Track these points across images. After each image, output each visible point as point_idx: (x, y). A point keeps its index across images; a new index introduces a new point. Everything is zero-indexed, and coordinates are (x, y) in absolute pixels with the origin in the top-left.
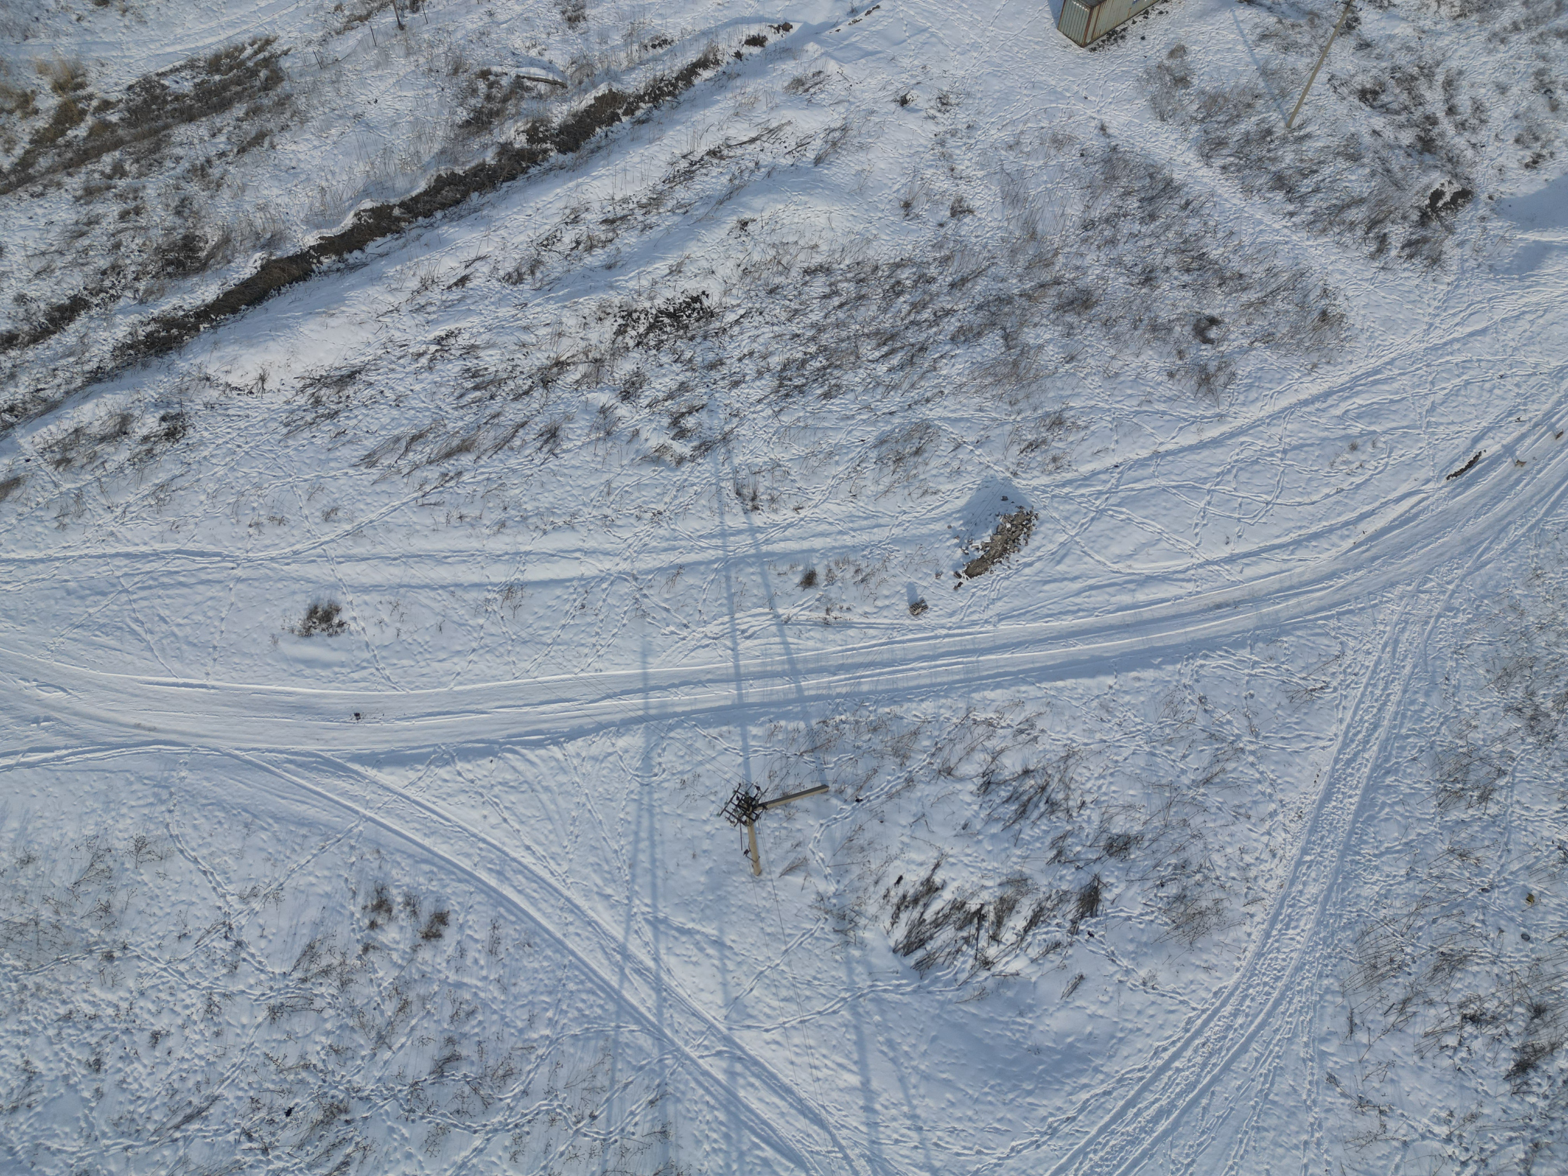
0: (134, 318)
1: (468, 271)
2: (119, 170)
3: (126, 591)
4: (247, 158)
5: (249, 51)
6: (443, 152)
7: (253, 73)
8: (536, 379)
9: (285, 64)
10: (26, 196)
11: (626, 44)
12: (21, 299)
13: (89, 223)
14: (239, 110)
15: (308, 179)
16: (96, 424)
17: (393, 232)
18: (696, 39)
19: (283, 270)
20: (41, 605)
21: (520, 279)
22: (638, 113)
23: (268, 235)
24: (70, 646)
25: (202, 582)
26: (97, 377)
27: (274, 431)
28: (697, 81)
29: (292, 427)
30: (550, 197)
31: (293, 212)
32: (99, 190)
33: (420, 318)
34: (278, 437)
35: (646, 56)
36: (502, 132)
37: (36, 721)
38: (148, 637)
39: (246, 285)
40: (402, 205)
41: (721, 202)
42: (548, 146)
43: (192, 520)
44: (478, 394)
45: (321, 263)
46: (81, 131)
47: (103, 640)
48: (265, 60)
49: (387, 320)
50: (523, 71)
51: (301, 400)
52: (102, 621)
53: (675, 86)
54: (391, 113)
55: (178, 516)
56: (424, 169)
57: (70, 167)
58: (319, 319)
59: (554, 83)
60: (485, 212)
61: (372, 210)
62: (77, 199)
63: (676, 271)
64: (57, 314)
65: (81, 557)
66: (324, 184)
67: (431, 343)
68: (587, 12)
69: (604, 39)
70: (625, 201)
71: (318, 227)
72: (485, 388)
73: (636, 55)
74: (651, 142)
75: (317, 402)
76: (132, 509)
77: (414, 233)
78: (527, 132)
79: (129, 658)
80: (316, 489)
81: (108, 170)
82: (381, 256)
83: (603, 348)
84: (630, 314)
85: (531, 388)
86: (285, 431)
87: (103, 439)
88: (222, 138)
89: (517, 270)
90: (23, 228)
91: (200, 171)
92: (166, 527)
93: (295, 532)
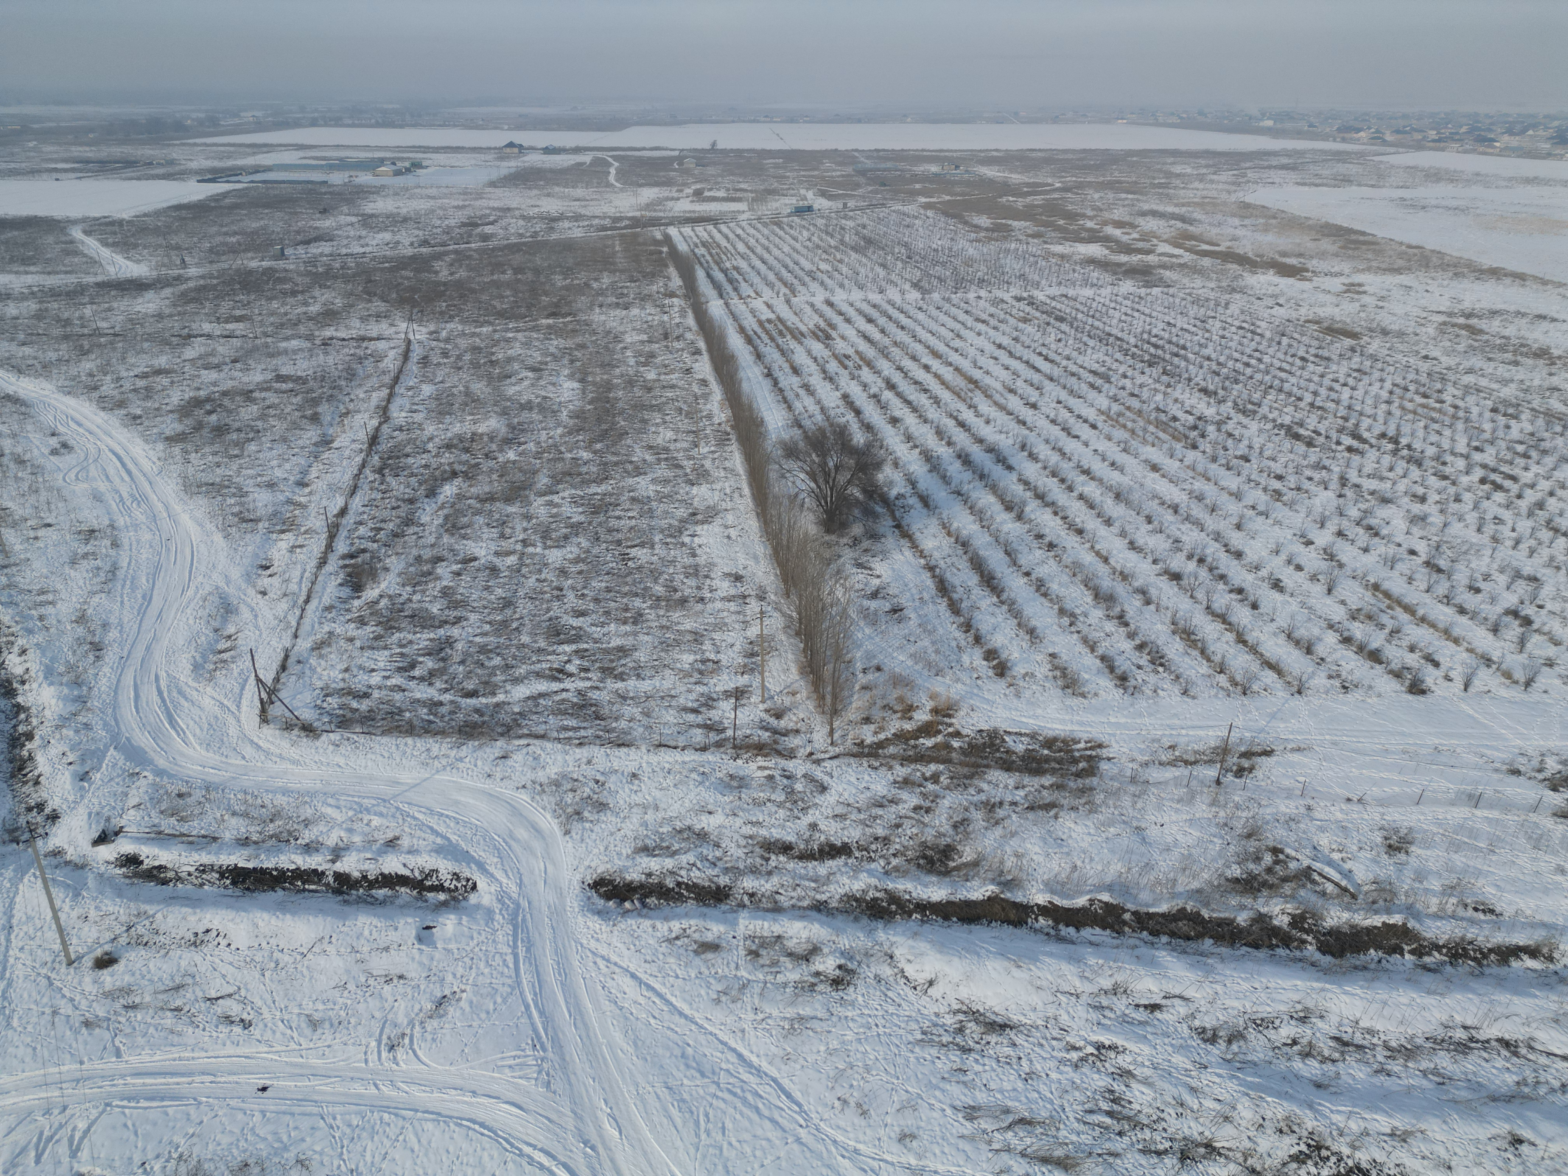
0: (873, 881)
1: (1164, 1002)
2: (935, 778)
3: (718, 1084)
4: (1031, 815)
5: (1082, 745)
6: (1199, 891)
7: (1075, 761)
8: (1176, 1146)
9: (1104, 766)
10: (865, 764)
11: (1443, 893)
12: (813, 826)
13: (891, 801)
14: (1048, 780)
15: (1068, 854)
16: (795, 940)
17: (1113, 929)
18: (1533, 925)
19: (1004, 909)
20: (660, 1051)
21: (1213, 1039)
22: (1427, 959)
23: (1009, 878)
24: (651, 1100)
25: (772, 1120)
26: (820, 908)
27: (911, 1032)
28: (1515, 964)
29: (927, 1038)
30: (1288, 983)
31: (1041, 871)
32: (913, 784)
33: (1094, 1016)
34: (911, 1039)
35: (1461, 912)
36: (1266, 904)
37: (586, 1143)
38: (703, 1136)
39: (968, 904)
40: (1135, 913)
41: (1494, 1099)
42: (1310, 939)
43: (801, 1061)
44: (1108, 1121)
45: (1037, 920)
46: (929, 742)
47: (675, 1112)
48: (1090, 756)
49: (1063, 999)
50: (1317, 866)
51: (949, 1020)
52: (686, 1096)
53: (1485, 956)
54: (1169, 839)
55: (795, 1050)
56: (1174, 896)
57: (905, 760)
58: (1006, 963)
59: (1345, 890)
60: (1210, 961)
61: (1106, 904)
62: (895, 782)
63: (1401, 1137)
64: (827, 849)
65: (711, 1033)
66: (1079, 863)
67: (1091, 1044)
68: (1413, 848)
69: (1420, 876)
70: (1371, 1032)
71: (1053, 892)
72: (1119, 1120)
73: (1450, 908)
74: (1429, 992)
75: (961, 1030)
76: (769, 1021)
77: (1132, 941)
78: (1294, 917)
79: (679, 1143)
80: (909, 1106)
81: (928, 775)
82: (1091, 943)
83: (1268, 1162)
84: (1319, 1148)
85: (1165, 1152)
86: (919, 1037)
87: (790, 955)
88: (1022, 793)
89: (1214, 1030)
90: (849, 783)
91: (990, 807)
92: (782, 1053)
93: (868, 1131)
